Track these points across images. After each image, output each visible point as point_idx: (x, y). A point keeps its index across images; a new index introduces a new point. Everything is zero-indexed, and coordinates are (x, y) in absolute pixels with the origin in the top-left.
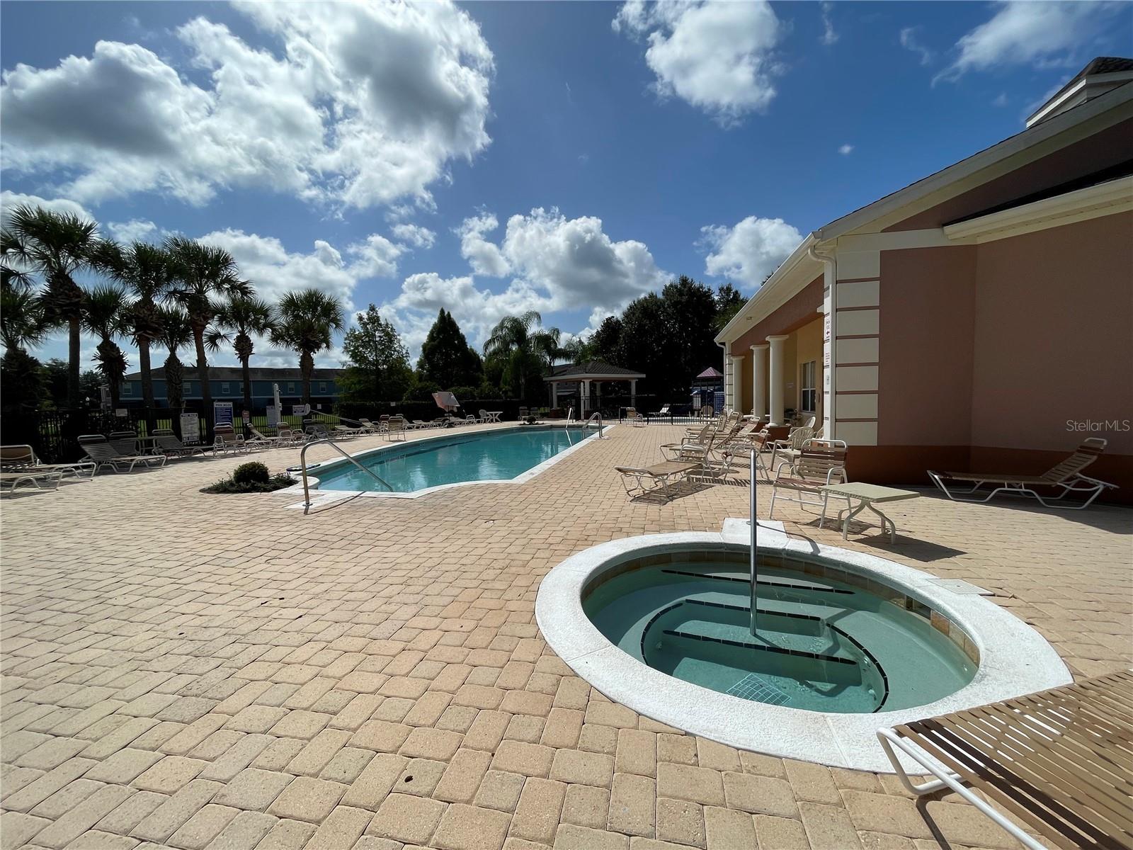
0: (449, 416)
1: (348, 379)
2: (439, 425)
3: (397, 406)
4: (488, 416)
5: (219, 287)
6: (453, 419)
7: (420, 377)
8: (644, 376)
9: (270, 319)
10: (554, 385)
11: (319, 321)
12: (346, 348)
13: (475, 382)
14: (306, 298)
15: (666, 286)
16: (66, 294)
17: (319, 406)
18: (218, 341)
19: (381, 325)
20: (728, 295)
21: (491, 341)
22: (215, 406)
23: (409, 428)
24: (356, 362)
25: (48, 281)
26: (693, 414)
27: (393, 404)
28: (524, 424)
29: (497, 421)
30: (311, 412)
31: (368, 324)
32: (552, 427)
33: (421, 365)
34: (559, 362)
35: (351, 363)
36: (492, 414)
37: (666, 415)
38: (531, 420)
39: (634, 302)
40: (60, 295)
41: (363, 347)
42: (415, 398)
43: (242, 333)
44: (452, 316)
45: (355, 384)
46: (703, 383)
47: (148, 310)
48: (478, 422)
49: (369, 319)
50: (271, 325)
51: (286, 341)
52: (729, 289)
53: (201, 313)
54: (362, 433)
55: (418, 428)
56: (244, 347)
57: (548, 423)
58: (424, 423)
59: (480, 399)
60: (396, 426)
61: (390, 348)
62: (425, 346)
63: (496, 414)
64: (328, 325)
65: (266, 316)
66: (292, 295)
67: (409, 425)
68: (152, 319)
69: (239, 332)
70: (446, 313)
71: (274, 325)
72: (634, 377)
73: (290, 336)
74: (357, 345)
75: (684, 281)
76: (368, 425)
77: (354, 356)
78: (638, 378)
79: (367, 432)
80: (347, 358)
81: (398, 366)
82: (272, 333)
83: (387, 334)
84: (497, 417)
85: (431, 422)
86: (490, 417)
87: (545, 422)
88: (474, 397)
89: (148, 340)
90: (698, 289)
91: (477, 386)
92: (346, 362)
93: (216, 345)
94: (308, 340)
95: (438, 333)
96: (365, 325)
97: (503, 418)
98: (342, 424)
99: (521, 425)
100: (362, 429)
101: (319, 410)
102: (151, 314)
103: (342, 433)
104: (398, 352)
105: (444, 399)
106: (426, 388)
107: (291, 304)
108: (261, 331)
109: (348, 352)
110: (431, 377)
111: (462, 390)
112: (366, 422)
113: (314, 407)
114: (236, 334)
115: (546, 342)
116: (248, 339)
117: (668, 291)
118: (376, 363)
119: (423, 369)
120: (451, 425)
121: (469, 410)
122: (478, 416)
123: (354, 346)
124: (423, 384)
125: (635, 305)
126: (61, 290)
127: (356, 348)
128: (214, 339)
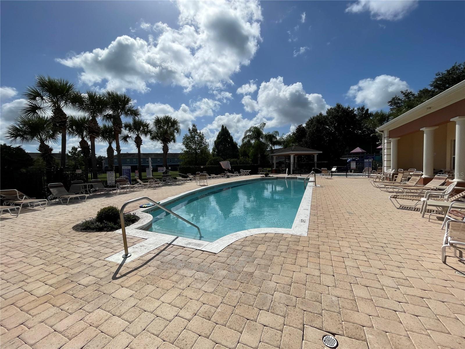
0: (227, 172)
1: (184, 156)
2: (223, 177)
3: (204, 168)
4: (244, 172)
5: (126, 114)
6: (229, 174)
7: (213, 155)
8: (321, 152)
9: (150, 128)
10: (275, 157)
11: (170, 129)
12: (183, 143)
13: (237, 157)
14: (164, 119)
15: (328, 109)
16: (60, 117)
17: (170, 168)
18: (128, 139)
19: (197, 132)
20: (362, 111)
21: (245, 138)
22: (123, 168)
23: (209, 178)
24: (188, 148)
25: (52, 111)
26: (351, 172)
27: (202, 167)
28: (263, 176)
29: (248, 174)
30: (166, 171)
31: (192, 132)
32: (277, 178)
33: (214, 150)
34: (277, 147)
35: (185, 149)
36: (246, 172)
37: (335, 172)
38: (267, 175)
39: (311, 118)
40: (57, 117)
41: (190, 142)
42: (211, 164)
43: (138, 135)
44: (227, 128)
45: (187, 158)
46: (354, 156)
47: (94, 124)
48: (240, 175)
49: (193, 130)
50: (150, 132)
51: (157, 139)
52: (363, 108)
53: (117, 125)
54: (188, 180)
55: (213, 178)
56: (138, 142)
57: (275, 176)
58: (216, 176)
59: (239, 164)
60: (203, 177)
61: (201, 142)
62: (215, 142)
63: (248, 172)
64: (174, 131)
65: (148, 128)
66: (158, 118)
67: (209, 177)
68: (95, 128)
69: (137, 135)
70: (224, 127)
71: (151, 132)
72: (316, 153)
73: (158, 137)
74: (188, 141)
75: (339, 106)
76: (191, 176)
77: (187, 146)
78: (318, 154)
79: (191, 180)
80: (183, 147)
81: (204, 150)
82: (150, 135)
83: (200, 136)
84: (248, 173)
85: (219, 175)
86: (245, 173)
87: (274, 175)
88: (237, 164)
89: (94, 138)
90: (347, 109)
91: (238, 159)
92: (183, 149)
93: (127, 141)
94: (165, 138)
95: (221, 136)
96: (191, 133)
97: (251, 173)
98: (180, 176)
99: (261, 177)
100: (188, 179)
101: (170, 170)
102: (95, 126)
103: (179, 180)
104: (205, 144)
105: (225, 164)
106: (217, 160)
107: (158, 122)
108: (146, 135)
109: (184, 144)
110: (218, 155)
111: (232, 160)
112: (190, 175)
113: (167, 168)
114: (135, 136)
115: (271, 138)
116: (140, 138)
117: (329, 112)
118: (195, 149)
119: (215, 152)
120: (228, 177)
121: (236, 170)
122: (239, 173)
123: (187, 142)
124: (215, 158)
125: (312, 119)
126: (57, 115)
127: (187, 143)
128: (125, 138)
